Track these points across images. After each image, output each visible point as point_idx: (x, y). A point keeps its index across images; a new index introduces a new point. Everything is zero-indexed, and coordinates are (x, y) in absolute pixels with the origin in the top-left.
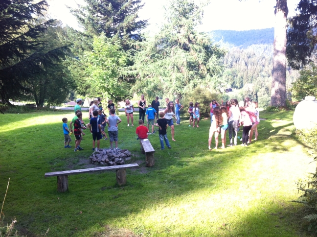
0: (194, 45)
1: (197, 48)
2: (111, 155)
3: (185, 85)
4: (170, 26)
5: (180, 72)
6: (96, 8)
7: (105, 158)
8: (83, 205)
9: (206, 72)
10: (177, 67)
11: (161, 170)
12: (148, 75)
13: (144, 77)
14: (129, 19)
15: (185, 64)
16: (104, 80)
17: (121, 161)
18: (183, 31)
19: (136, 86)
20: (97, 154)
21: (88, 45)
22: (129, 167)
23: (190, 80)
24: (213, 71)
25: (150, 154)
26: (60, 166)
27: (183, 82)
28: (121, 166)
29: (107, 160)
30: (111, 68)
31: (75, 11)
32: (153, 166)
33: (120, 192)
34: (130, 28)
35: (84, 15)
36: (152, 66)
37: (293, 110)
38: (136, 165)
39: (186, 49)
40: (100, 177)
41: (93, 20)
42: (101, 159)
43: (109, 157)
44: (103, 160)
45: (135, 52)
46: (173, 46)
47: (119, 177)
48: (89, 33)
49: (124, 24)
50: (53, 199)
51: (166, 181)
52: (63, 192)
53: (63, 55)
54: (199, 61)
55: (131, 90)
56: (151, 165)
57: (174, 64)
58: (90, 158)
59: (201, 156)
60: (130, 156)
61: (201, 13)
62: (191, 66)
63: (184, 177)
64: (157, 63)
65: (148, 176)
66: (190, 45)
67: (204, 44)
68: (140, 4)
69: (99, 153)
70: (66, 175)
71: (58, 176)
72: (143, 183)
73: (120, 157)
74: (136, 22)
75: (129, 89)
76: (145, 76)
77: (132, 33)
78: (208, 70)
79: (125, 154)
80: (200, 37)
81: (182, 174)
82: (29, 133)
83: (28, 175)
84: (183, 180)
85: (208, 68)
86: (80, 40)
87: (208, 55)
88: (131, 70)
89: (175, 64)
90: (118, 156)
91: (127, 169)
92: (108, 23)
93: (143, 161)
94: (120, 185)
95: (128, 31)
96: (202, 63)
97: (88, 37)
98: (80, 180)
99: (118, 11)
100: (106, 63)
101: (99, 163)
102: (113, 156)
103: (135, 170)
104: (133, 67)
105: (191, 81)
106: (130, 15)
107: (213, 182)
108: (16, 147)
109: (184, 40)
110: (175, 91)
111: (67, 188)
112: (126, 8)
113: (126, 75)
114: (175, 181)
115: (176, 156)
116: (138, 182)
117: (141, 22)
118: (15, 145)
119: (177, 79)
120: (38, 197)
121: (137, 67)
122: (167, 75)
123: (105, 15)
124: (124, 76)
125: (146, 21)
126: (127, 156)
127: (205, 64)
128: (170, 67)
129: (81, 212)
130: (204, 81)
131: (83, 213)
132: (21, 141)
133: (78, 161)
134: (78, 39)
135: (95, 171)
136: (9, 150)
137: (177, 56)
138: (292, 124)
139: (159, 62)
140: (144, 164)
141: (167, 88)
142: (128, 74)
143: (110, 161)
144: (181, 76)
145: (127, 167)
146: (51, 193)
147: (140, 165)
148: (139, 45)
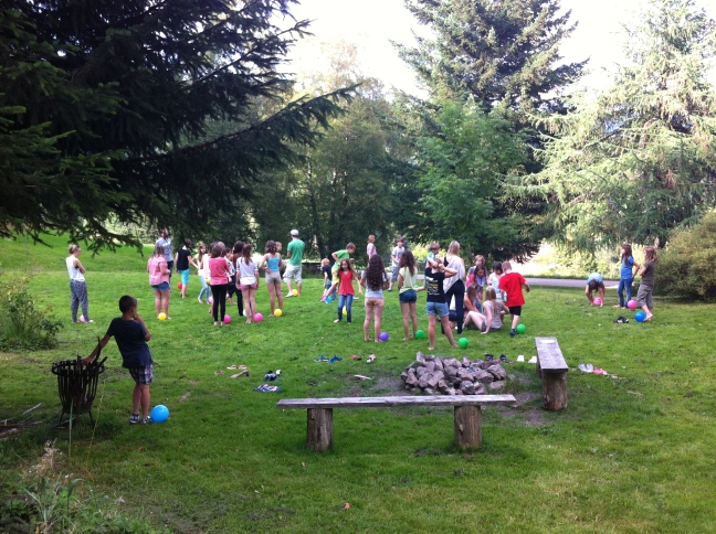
0: (704, 117)
2: (454, 371)
3: (676, 220)
4: (639, 72)
5: (664, 187)
6: (458, 42)
7: (438, 378)
8: (356, 487)
10: (655, 174)
11: (584, 422)
12: (576, 195)
13: (566, 201)
15: (679, 165)
17: (478, 388)
18: (673, 84)
20: (420, 368)
22: (489, 403)
25: (554, 374)
28: (469, 398)
29: (443, 383)
31: (410, 54)
32: (563, 409)
34: (537, 83)
35: (431, 59)
36: (588, 173)
38: (510, 398)
41: (450, 70)
42: (428, 379)
43: (448, 377)
44: (432, 382)
45: (546, 140)
46: (646, 121)
47: (461, 427)
48: (439, 101)
49: (526, 73)
50: (290, 464)
51: (595, 450)
52: (320, 451)
56: (558, 406)
57: (648, 167)
58: (402, 377)
60: (502, 379)
63: (650, 443)
64: (601, 166)
65: (546, 433)
66: (693, 118)
68: (564, 27)
69: (424, 366)
70: (329, 409)
71: (310, 408)
72: (527, 448)
73: (475, 380)
74: (553, 68)
76: (569, 197)
79: (489, 371)
84: (645, 452)
86: (419, 117)
88: (535, 183)
89: (652, 165)
90: (471, 376)
92: (485, 75)
93: (537, 396)
94: (464, 448)
95: (533, 90)
97: (437, 108)
98: (368, 425)
99: (509, 46)
101: (422, 389)
102: (458, 375)
104: (540, 176)
105: (695, 210)
106: (538, 54)
109: (675, 106)
111: (331, 442)
112: (529, 36)
113: (522, 195)
114: (621, 452)
115: (634, 390)
116: (513, 444)
117: (565, 68)
120: (257, 457)
121: (549, 175)
123: (478, 58)
124: (518, 198)
125: (579, 65)
126: (496, 379)
129: (347, 506)
131: (353, 509)
133: (374, 383)
137: (655, 145)
139: (608, 164)
140: (538, 401)
142: (526, 192)
143: (450, 386)
145: (484, 403)
146: (290, 451)
147: (527, 404)
148: (558, 121)
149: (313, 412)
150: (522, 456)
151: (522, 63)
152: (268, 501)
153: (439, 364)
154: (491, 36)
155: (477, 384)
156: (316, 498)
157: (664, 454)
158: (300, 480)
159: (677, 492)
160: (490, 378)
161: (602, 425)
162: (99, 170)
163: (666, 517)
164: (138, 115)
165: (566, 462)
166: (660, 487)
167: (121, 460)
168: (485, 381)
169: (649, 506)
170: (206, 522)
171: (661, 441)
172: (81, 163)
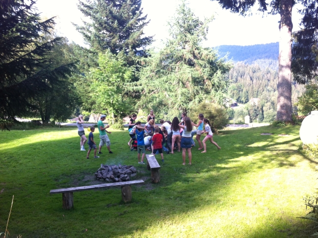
0: (199, 60)
1: (202, 64)
2: (116, 171)
3: (191, 100)
4: (175, 42)
5: (186, 88)
6: (102, 26)
7: (111, 174)
8: (88, 222)
9: (211, 87)
10: (182, 82)
11: (166, 187)
12: (153, 91)
13: (149, 93)
14: (135, 35)
15: (190, 79)
16: (109, 95)
17: (126, 177)
18: (188, 47)
19: (141, 101)
20: (102, 171)
21: (94, 61)
22: (134, 184)
23: (195, 95)
24: (218, 86)
25: (155, 170)
26: (65, 183)
27: (188, 97)
28: (127, 183)
29: (113, 176)
30: (116, 84)
31: (81, 29)
32: (158, 182)
33: (126, 209)
34: (135, 44)
35: (90, 32)
36: (157, 82)
37: (300, 125)
38: (142, 181)
39: (191, 64)
40: (105, 194)
41: (99, 37)
42: (107, 175)
43: (115, 174)
44: (108, 176)
45: (140, 68)
46: (178, 61)
47: (124, 194)
48: (95, 50)
49: (130, 40)
50: (58, 216)
51: (172, 197)
52: (69, 210)
53: (69, 72)
54: (204, 76)
55: (137, 105)
56: (157, 181)
57: (179, 80)
58: (96, 175)
59: (207, 172)
60: (135, 172)
61: (205, 29)
62: (197, 81)
63: (191, 193)
64: (162, 79)
65: (154, 192)
66: (195, 61)
67: (209, 59)
68: (145, 21)
69: (104, 169)
70: (71, 192)
71: (63, 193)
72: (148, 199)
73: (125, 174)
74: (141, 38)
75: (135, 105)
76: (150, 91)
77: (138, 49)
78: (213, 85)
79: (130, 170)
80: (205, 53)
81: (188, 191)
82: (35, 149)
83: (33, 193)
85: (213, 83)
86: (86, 57)
87: (213, 70)
88: (136, 85)
89: (181, 79)
90: (123, 172)
91: (132, 186)
92: (114, 40)
93: (149, 178)
94: (126, 202)
95: (134, 47)
96: (207, 79)
97: (94, 54)
98: (85, 197)
99: (123, 28)
100: (111, 79)
101: (105, 179)
102: (118, 172)
103: (140, 187)
104: (138, 83)
105: (197, 96)
106: (135, 32)
107: (220, 198)
108: (21, 164)
109: (189, 56)
110: (180, 106)
111: (73, 205)
112: (132, 25)
113: (132, 91)
114: (181, 197)
115: (182, 172)
116: (143, 198)
117: (146, 38)
118: (20, 162)
119: (183, 94)
120: (43, 214)
121: (142, 82)
122: (173, 90)
123: (111, 33)
124: (130, 91)
125: (151, 37)
126: (133, 173)
127: (210, 79)
128: (175, 83)
129: (86, 230)
130: (209, 96)
131: (89, 231)
132: (26, 158)
133: (83, 178)
134: (84, 56)
135: (101, 188)
136: (14, 167)
137: (182, 71)
138: (299, 139)
139: (164, 78)
140: (149, 180)
141: (172, 103)
142: (133, 89)
143: (116, 177)
144: (187, 91)
145: (132, 184)
146: (57, 211)
147: (145, 181)
148: (144, 61)
149: (65, 194)
151: (129, 35)
152: (54, 232)
153: (110, 168)
154: (116, 24)
156: (73, 229)
157: (196, 197)
158: (64, 222)
165: (163, 203)
171: (194, 192)
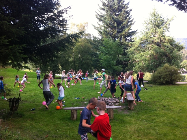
0: (164, 43)
2: (107, 101)
4: (149, 33)
6: (108, 26)
10: (153, 56)
15: (158, 54)
18: (157, 35)
19: (128, 67)
25: (131, 101)
27: (156, 65)
31: (97, 28)
34: (126, 35)
35: (102, 29)
36: (138, 56)
39: (159, 45)
41: (106, 32)
45: (128, 48)
46: (151, 44)
49: (123, 33)
52: (74, 120)
54: (167, 52)
55: (126, 69)
56: (132, 109)
57: (151, 54)
61: (168, 25)
62: (162, 55)
64: (141, 54)
65: (129, 115)
66: (161, 43)
67: (170, 42)
68: (132, 22)
69: (100, 99)
70: (76, 110)
72: (125, 119)
74: (130, 32)
77: (127, 38)
80: (167, 38)
87: (172, 49)
88: (126, 58)
90: (111, 102)
92: (114, 33)
93: (127, 107)
96: (169, 54)
99: (120, 27)
103: (120, 111)
106: (126, 28)
109: (157, 41)
111: (77, 118)
112: (124, 24)
114: (147, 120)
116: (121, 118)
120: (58, 122)
121: (129, 56)
122: (147, 60)
123: (113, 29)
125: (136, 31)
126: (117, 103)
128: (148, 56)
142: (124, 60)
145: (114, 108)
146: (66, 120)
147: (124, 109)
148: (131, 44)
149: (72, 111)
150: (123, 121)
151: (123, 31)
152: (60, 133)
153: (103, 99)
154: (115, 24)
155: (112, 104)
156: (73, 132)
157: (157, 120)
158: (69, 128)
159: (161, 129)
160: (115, 102)
161: (142, 114)
162: (19, 49)
163: (159, 136)
164: (29, 36)
165: (134, 122)
166: (157, 128)
167: (24, 123)
168: (114, 103)
169: (154, 133)
170: (44, 138)
171: (157, 117)
172: (14, 47)
